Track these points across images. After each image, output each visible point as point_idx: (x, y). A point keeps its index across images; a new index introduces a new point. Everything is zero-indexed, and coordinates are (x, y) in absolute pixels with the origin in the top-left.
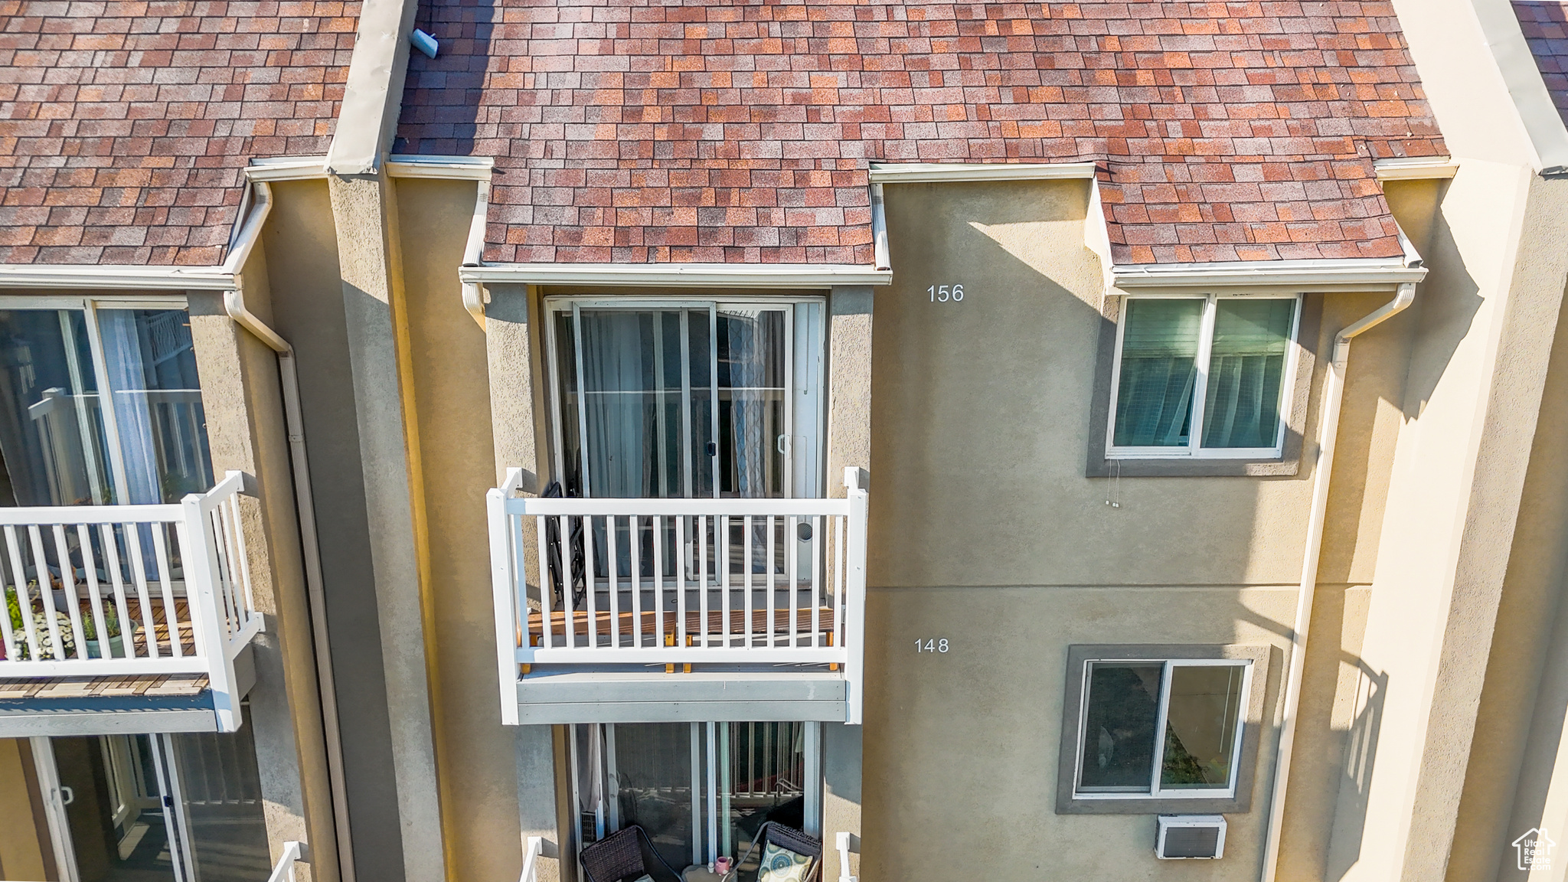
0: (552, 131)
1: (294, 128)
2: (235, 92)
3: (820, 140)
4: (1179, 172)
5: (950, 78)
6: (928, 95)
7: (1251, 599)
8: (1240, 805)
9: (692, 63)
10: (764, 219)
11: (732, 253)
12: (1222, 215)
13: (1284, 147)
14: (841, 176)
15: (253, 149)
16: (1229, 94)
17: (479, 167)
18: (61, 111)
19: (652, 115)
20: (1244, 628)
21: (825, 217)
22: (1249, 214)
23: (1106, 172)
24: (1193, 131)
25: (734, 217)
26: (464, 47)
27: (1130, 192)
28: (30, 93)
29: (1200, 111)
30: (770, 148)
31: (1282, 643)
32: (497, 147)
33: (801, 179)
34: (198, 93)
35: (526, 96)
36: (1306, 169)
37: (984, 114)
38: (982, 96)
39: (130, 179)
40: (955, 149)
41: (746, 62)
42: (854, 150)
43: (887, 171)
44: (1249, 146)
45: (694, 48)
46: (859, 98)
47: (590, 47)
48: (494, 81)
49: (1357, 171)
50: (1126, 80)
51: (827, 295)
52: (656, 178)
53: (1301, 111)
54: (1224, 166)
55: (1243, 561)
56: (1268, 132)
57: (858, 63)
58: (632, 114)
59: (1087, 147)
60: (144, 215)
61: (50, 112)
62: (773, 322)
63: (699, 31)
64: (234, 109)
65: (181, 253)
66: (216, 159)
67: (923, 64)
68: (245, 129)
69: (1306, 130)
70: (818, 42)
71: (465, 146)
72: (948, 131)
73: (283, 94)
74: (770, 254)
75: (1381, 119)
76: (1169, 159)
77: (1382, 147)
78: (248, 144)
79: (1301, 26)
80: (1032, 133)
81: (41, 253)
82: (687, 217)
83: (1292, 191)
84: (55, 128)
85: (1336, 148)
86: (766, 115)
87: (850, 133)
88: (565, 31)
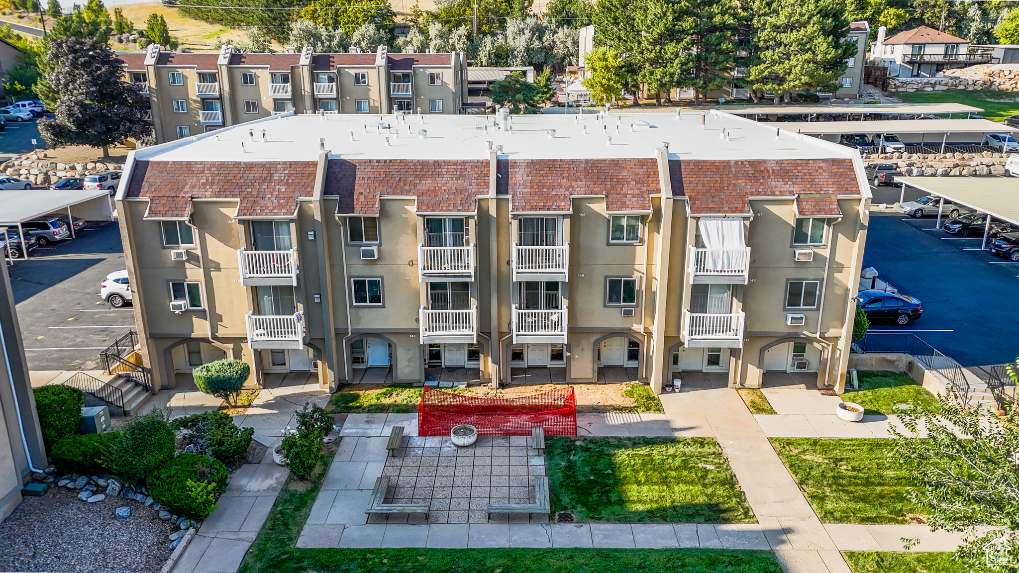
0: (520, 190)
1: (481, 190)
2: (471, 184)
3: (562, 191)
4: (618, 196)
5: (584, 180)
6: (579, 183)
7: (636, 267)
8: (637, 306)
9: (542, 178)
10: (553, 204)
11: (549, 209)
12: (625, 203)
13: (636, 192)
14: (565, 197)
15: (475, 194)
16: (628, 183)
17: (510, 196)
18: (445, 188)
19: (535, 187)
20: (635, 272)
21: (563, 204)
22: (628, 203)
23: (607, 196)
24: (621, 189)
25: (548, 204)
26: (505, 176)
27: (610, 200)
28: (440, 185)
29: (623, 186)
30: (554, 193)
31: (642, 275)
32: (512, 193)
33: (559, 198)
34: (465, 184)
35: (515, 184)
36: (638, 196)
37: (588, 187)
38: (588, 183)
39: (458, 199)
40: (583, 193)
41: (550, 178)
42: (567, 193)
43: (573, 196)
44: (630, 192)
45: (542, 175)
46: (568, 184)
47: (525, 176)
48: (510, 182)
49: (646, 196)
50: (611, 181)
51: (564, 216)
52: (537, 198)
53: (639, 186)
54: (625, 195)
55: (634, 260)
56: (633, 190)
57: (568, 178)
58: (532, 187)
59: (604, 192)
60: (462, 204)
61: (444, 188)
62: (554, 220)
63: (542, 172)
64: (471, 187)
65: (468, 210)
66: (470, 195)
67: (579, 178)
68: (473, 190)
69: (640, 189)
70: (561, 174)
71: (507, 193)
72: (582, 189)
73: (478, 184)
74: (554, 210)
75: (652, 187)
76: (617, 194)
77: (650, 192)
78: (474, 193)
79: (642, 170)
80: (596, 189)
81: (448, 210)
82: (542, 204)
83: (636, 199)
84: (445, 190)
85: (644, 192)
86: (553, 187)
87: (567, 190)
88: (520, 173)
